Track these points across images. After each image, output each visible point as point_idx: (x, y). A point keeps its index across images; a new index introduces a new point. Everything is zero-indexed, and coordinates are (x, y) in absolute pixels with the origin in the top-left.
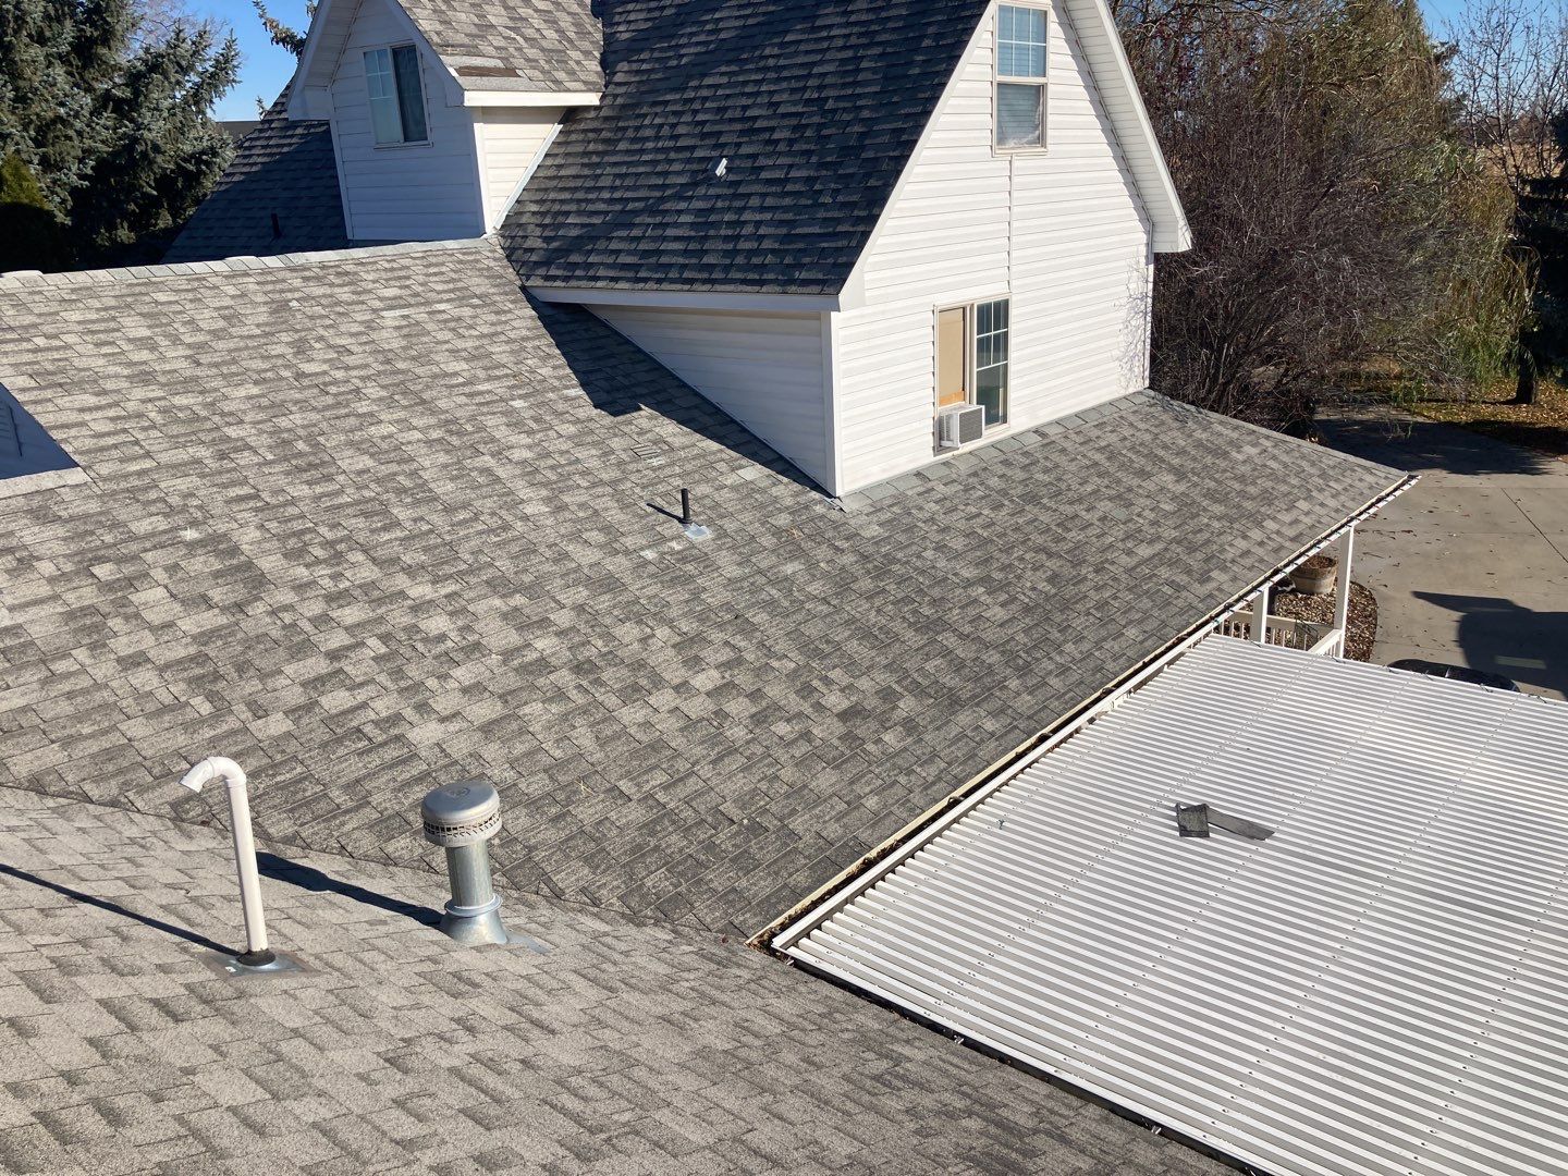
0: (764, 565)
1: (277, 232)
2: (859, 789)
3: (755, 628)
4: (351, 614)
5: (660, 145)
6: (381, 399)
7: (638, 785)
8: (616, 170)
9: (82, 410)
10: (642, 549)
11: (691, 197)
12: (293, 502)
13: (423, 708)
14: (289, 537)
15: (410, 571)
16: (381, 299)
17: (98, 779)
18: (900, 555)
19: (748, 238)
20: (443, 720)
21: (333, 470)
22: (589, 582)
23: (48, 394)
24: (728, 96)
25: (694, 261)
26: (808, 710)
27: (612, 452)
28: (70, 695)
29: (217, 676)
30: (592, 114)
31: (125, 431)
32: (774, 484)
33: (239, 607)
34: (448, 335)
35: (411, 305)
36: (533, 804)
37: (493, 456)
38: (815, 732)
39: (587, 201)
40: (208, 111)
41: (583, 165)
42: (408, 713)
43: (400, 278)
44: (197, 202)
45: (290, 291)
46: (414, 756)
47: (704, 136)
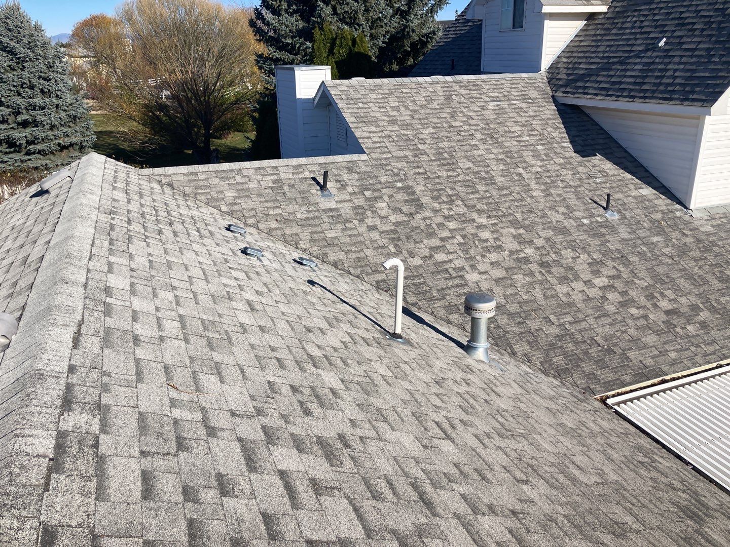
0: (642, 235)
1: (453, 68)
2: (667, 347)
3: (630, 263)
4: (452, 225)
5: (633, 31)
6: (481, 139)
7: (558, 319)
8: (608, 43)
9: (370, 132)
10: (582, 218)
11: (644, 57)
12: (438, 177)
13: (473, 267)
14: (434, 191)
15: (479, 212)
16: (489, 97)
17: (354, 267)
18: (720, 243)
19: (668, 77)
20: (480, 273)
21: (457, 167)
22: (554, 228)
23: (360, 125)
24: (674, 7)
25: (637, 87)
26: (649, 306)
27: (578, 173)
28: (350, 236)
29: (399, 239)
30: (603, 16)
31: (383, 142)
32: (657, 198)
33: (412, 215)
34: (515, 115)
35: (501, 101)
36: (511, 315)
37: (523, 168)
38: (650, 316)
39: (591, 57)
40: (435, 16)
41: (593, 41)
42: (467, 268)
43: (499, 88)
44: (424, 54)
45: (453, 91)
46: (466, 285)
47: (656, 27)
